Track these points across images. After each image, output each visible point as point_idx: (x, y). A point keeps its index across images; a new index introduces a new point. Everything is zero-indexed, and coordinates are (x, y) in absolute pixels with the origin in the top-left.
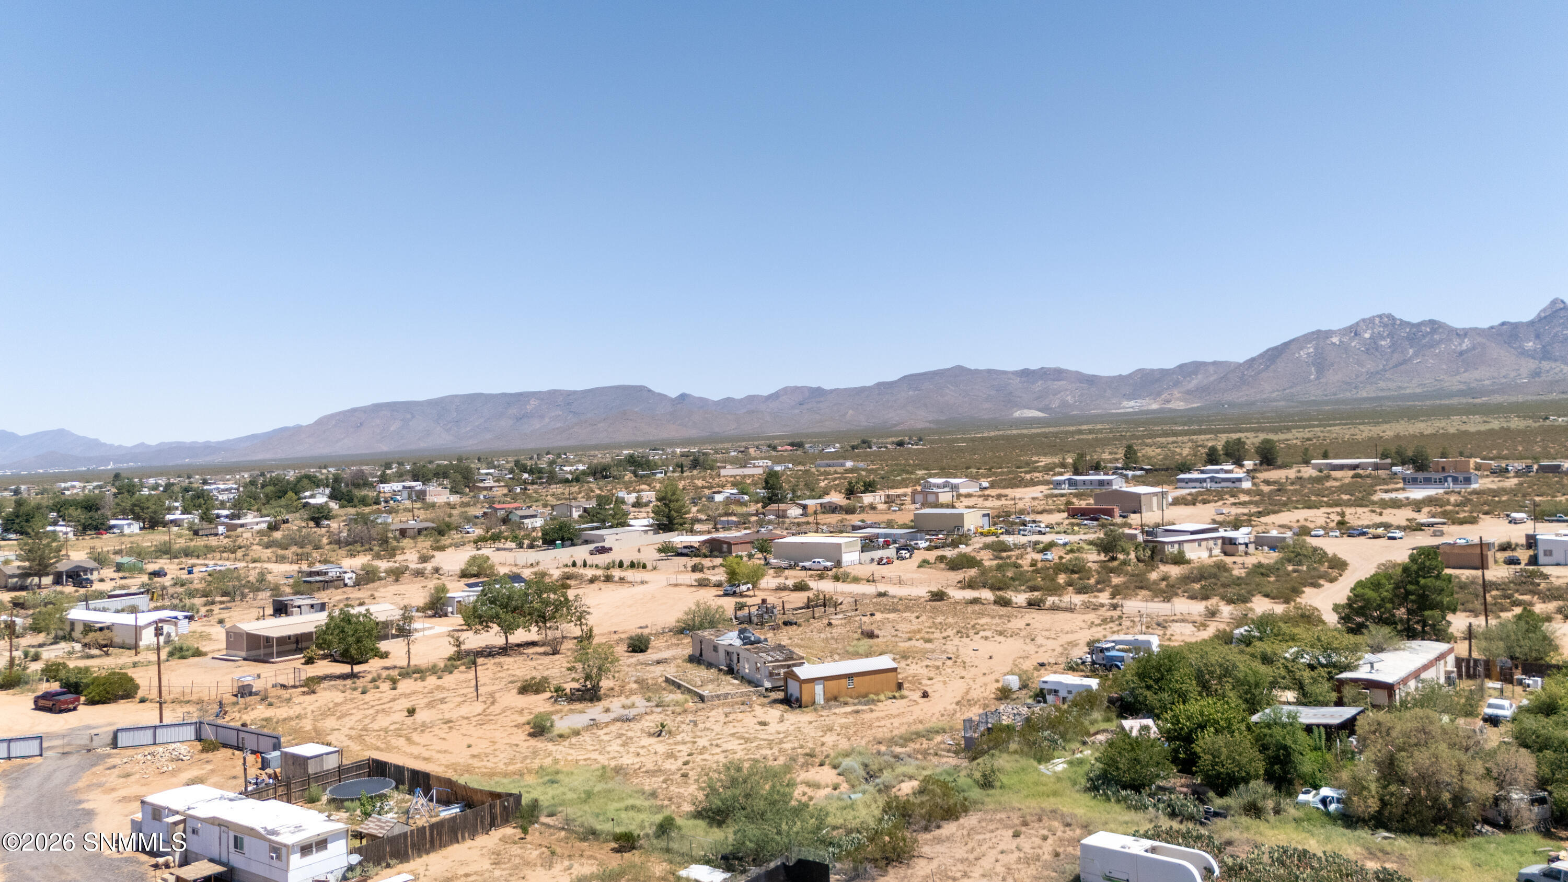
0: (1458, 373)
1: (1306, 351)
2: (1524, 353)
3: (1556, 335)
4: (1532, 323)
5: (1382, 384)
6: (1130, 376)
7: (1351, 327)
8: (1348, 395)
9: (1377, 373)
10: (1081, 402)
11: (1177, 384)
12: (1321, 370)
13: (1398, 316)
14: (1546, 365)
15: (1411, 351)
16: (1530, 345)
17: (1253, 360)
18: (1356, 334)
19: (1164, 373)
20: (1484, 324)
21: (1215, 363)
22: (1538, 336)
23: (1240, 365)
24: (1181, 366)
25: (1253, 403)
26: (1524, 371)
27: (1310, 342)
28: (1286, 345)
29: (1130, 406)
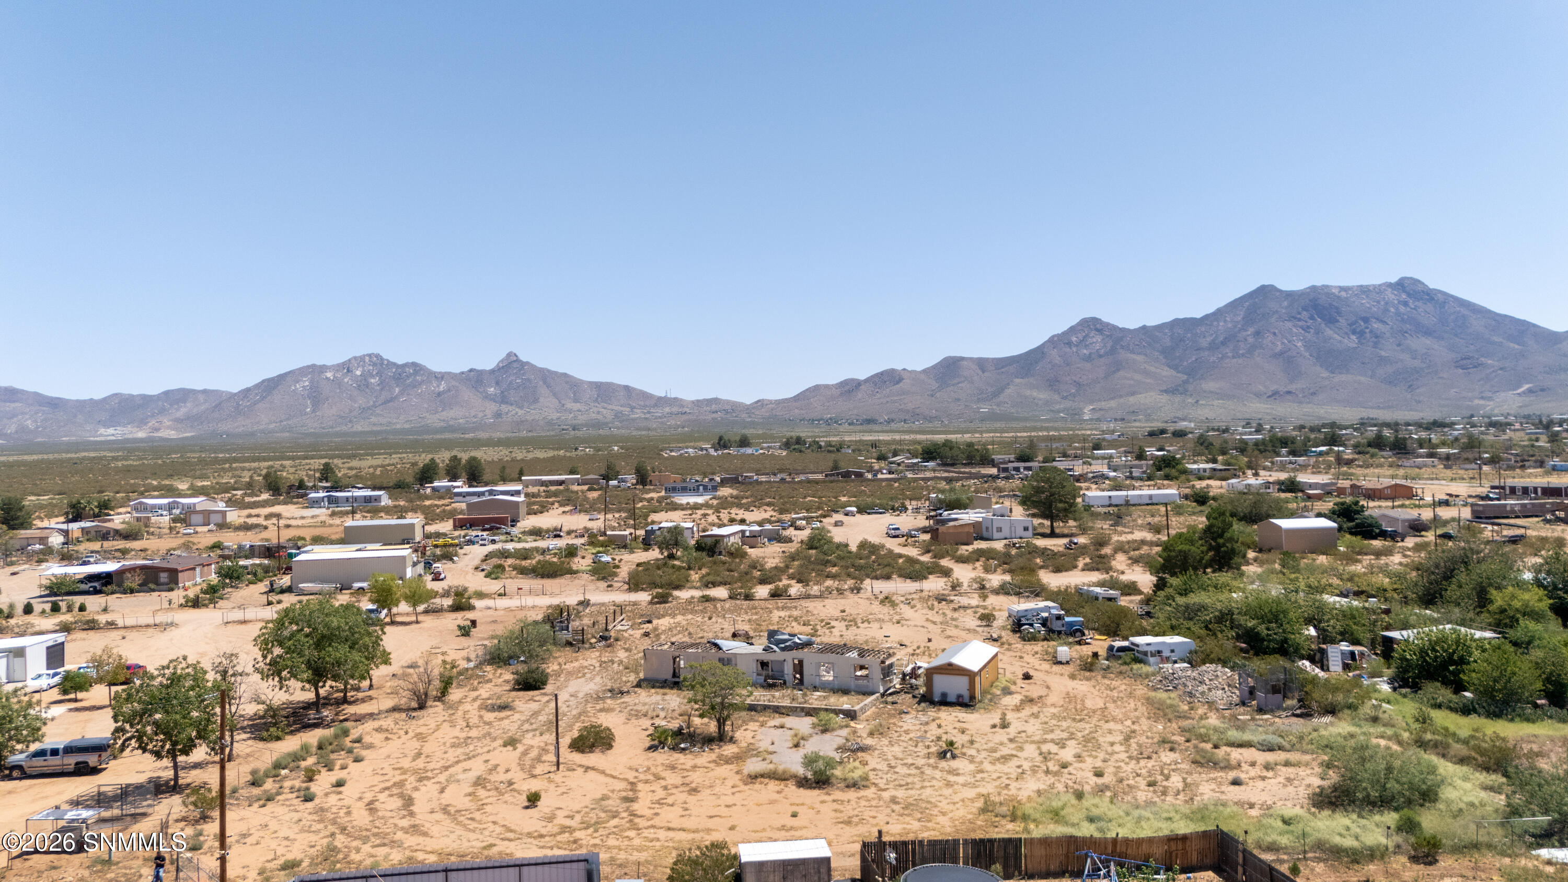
0: (437, 412)
1: (302, 384)
2: (487, 397)
3: (511, 383)
4: (492, 371)
5: (373, 419)
6: (104, 400)
7: (344, 364)
8: (344, 428)
9: (369, 408)
10: (45, 428)
11: (162, 411)
12: (316, 404)
13: (385, 357)
14: (505, 408)
15: (397, 390)
16: (492, 390)
17: (248, 390)
18: (348, 371)
19: (146, 400)
20: (457, 370)
21: (205, 392)
22: (497, 383)
23: (235, 394)
24: (167, 393)
25: (252, 434)
26: (488, 412)
27: (306, 376)
28: (282, 378)
29: (110, 433)
